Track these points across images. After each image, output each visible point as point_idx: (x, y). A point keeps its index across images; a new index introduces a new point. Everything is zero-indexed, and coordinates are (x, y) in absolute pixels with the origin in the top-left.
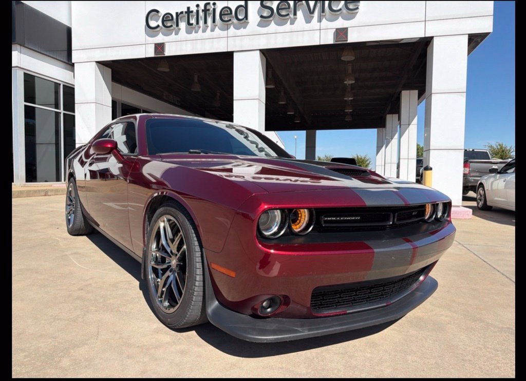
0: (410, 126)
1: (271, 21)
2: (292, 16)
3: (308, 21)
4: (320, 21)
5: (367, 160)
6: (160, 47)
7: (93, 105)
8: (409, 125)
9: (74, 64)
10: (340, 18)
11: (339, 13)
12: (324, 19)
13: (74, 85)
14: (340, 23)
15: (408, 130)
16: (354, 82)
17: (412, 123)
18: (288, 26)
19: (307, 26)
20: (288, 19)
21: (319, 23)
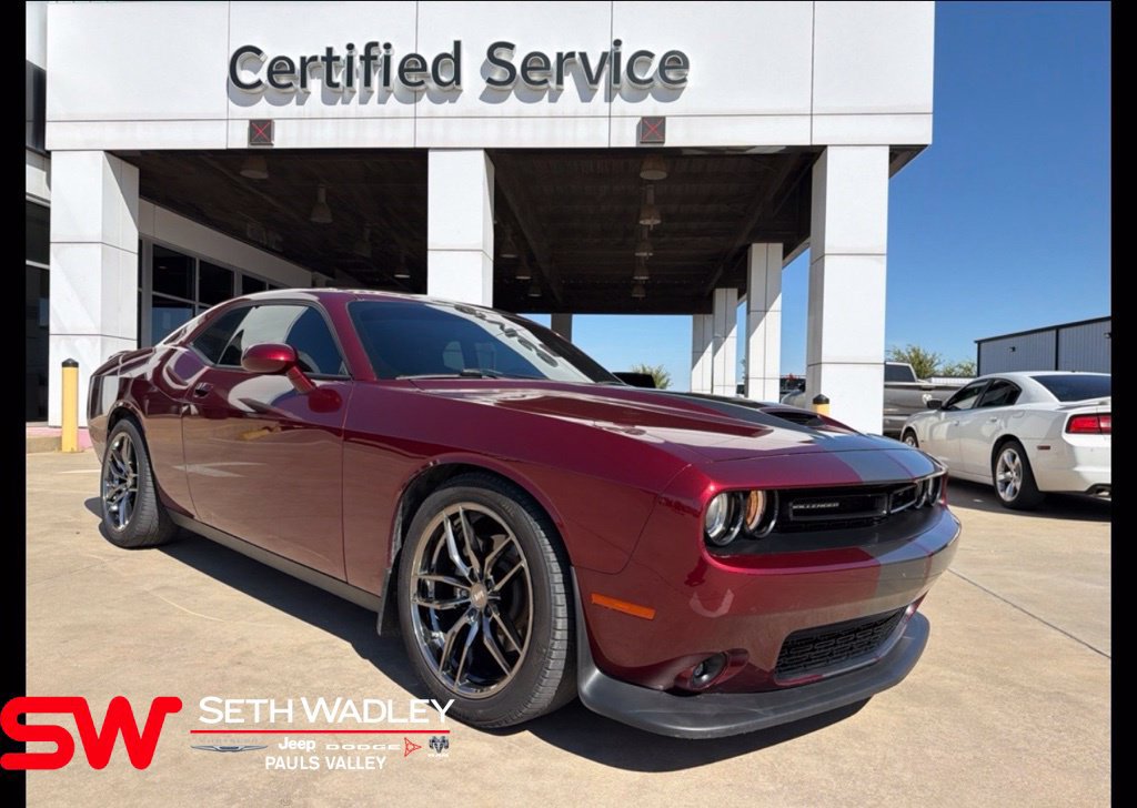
0: (768, 314)
1: (510, 91)
2: (553, 84)
3: (586, 96)
4: (609, 98)
5: (664, 377)
6: (261, 128)
7: (97, 249)
8: (766, 311)
9: (49, 153)
10: (650, 96)
11: (647, 86)
12: (618, 96)
13: (49, 202)
14: (650, 106)
15: (762, 323)
16: (658, 222)
17: (772, 308)
18: (544, 105)
19: (585, 108)
20: (544, 90)
21: (608, 104)
